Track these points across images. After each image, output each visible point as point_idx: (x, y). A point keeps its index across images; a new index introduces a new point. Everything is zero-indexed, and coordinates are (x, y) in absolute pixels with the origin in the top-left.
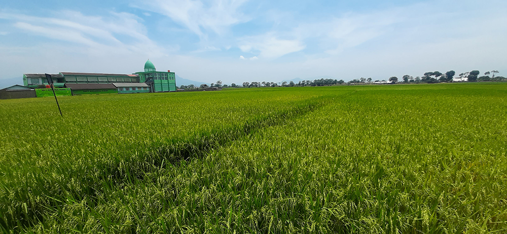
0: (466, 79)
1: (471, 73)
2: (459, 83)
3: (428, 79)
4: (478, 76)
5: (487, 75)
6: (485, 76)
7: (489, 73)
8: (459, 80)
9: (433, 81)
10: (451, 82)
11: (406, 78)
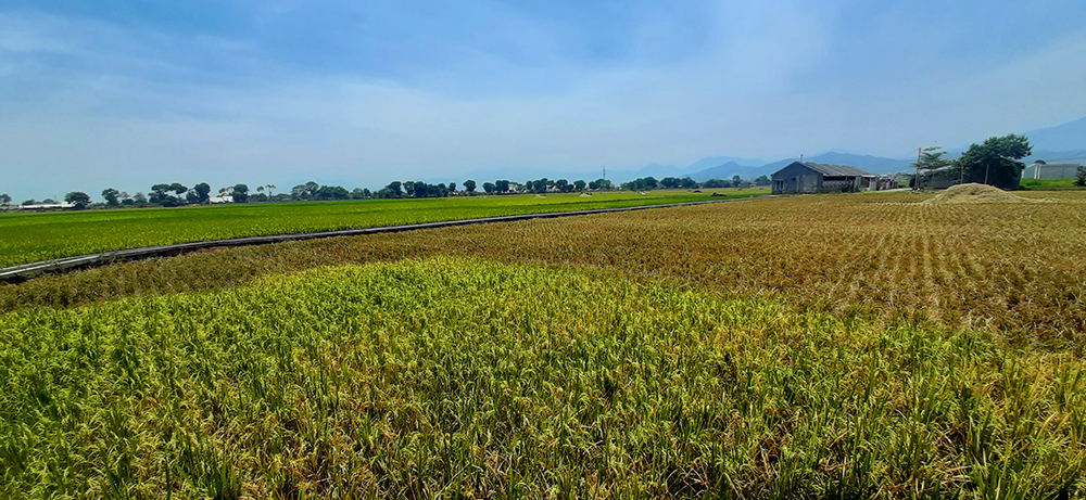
0: (230, 199)
1: (235, 188)
2: (221, 206)
3: (161, 197)
4: (249, 194)
5: (261, 192)
6: (258, 193)
7: (262, 188)
8: (220, 199)
9: (172, 202)
10: (208, 203)
11: (110, 196)
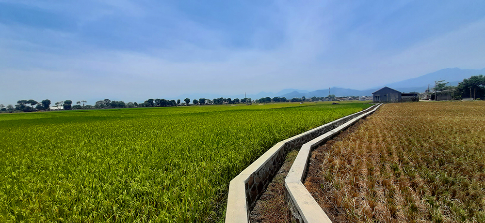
0: (62, 108)
1: (65, 102)
2: (57, 111)
3: (22, 107)
4: (72, 105)
6: (77, 104)
8: (56, 108)
9: (29, 110)
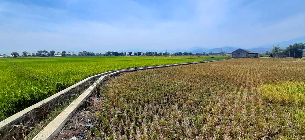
0: (61, 55)
1: (62, 52)
2: (58, 57)
3: (40, 54)
4: (66, 54)
6: (69, 54)
7: (70, 52)
8: (58, 55)
9: (43, 56)
11: (25, 53)
